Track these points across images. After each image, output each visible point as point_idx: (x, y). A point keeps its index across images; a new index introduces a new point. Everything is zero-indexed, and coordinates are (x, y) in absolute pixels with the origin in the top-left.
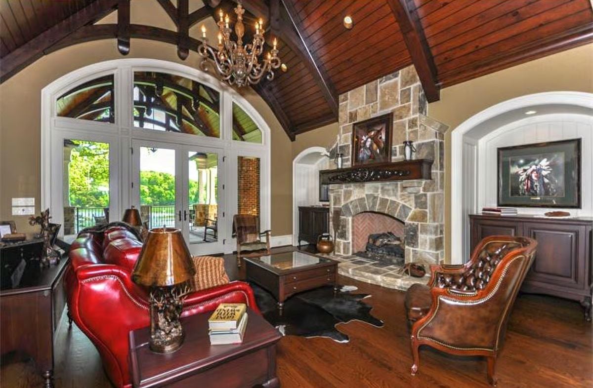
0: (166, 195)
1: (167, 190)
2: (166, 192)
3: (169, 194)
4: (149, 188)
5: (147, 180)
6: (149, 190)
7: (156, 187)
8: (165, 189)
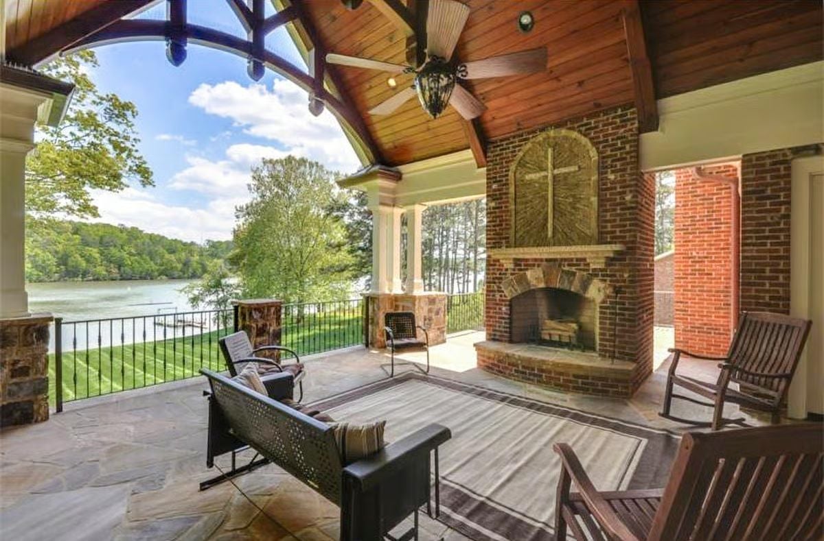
0: (132, 263)
1: (134, 255)
2: (132, 258)
3: (136, 261)
4: (102, 254)
5: (97, 238)
6: (101, 255)
7: (113, 250)
8: (130, 254)
